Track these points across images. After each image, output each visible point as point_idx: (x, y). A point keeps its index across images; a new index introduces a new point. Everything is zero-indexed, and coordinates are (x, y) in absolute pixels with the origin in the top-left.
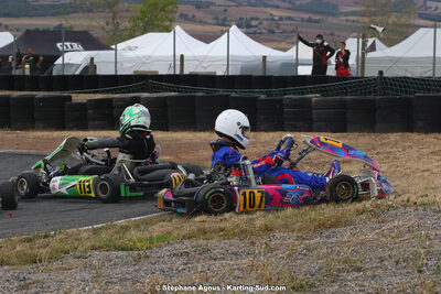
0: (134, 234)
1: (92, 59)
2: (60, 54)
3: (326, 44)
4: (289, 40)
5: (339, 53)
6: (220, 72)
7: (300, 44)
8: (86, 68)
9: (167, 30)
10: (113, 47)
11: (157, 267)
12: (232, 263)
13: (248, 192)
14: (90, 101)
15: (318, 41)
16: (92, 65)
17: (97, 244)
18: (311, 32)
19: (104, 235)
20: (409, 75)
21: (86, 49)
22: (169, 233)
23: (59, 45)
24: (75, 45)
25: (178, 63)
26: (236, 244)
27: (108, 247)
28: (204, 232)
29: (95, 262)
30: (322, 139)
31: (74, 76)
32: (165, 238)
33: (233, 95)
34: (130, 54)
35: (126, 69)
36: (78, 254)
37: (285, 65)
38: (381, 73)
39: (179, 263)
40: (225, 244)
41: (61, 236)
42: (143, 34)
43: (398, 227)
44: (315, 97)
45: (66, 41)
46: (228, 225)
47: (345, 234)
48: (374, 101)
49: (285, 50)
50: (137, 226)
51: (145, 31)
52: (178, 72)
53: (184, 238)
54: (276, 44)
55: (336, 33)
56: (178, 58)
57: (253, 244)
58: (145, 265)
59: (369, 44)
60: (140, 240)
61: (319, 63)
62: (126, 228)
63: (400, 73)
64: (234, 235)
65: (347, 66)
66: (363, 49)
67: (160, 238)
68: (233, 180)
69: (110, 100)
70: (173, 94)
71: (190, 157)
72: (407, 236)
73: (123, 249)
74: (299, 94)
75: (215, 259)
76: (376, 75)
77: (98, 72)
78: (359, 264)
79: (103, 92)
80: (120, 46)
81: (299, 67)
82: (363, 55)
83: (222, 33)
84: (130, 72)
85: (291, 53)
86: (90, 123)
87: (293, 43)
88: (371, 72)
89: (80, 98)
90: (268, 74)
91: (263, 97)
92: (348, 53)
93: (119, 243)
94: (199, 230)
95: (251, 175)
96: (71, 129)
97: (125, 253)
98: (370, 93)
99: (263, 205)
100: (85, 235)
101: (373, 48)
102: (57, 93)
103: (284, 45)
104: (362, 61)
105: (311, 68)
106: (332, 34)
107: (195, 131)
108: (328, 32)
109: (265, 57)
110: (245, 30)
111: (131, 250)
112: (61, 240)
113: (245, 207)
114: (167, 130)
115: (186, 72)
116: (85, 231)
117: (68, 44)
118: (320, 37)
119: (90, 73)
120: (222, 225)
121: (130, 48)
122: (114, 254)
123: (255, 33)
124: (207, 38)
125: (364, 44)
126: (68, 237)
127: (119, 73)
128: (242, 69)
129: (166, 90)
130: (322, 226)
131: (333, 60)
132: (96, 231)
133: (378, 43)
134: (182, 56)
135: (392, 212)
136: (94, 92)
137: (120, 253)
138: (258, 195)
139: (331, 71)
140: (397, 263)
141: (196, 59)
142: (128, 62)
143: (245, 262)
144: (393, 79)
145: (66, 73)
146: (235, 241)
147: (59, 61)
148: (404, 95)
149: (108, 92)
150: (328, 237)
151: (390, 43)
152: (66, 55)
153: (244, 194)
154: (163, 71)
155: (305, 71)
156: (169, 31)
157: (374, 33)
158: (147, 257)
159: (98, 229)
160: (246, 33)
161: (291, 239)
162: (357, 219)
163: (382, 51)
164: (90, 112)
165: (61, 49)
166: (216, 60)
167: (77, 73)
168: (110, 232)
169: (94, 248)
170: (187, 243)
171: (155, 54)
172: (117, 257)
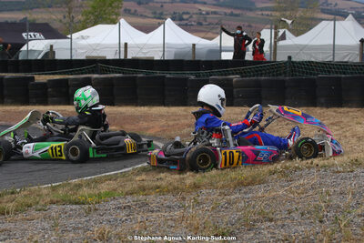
0: (85, 191)
1: (52, 46)
2: (25, 42)
3: (244, 34)
4: (214, 31)
5: (256, 42)
6: (158, 57)
7: (224, 34)
8: (46, 54)
9: (114, 22)
10: (69, 36)
11: (105, 218)
12: (166, 214)
13: (228, 152)
14: (49, 81)
15: (238, 32)
16: (51, 51)
17: (55, 199)
18: (232, 24)
19: (60, 192)
20: (313, 60)
21: (47, 38)
22: (115, 190)
23: (24, 35)
24: (38, 35)
25: (123, 49)
26: (170, 199)
27: (64, 202)
28: (143, 189)
29: (53, 214)
30: (286, 109)
31: (36, 60)
32: (111, 195)
33: (168, 76)
34: (83, 42)
35: (80, 55)
36: (39, 207)
37: (211, 51)
38: (290, 58)
39: (123, 215)
40: (160, 199)
41: (26, 193)
42: (93, 25)
43: (303, 185)
44: (235, 78)
45: (30, 31)
46: (164, 183)
47: (260, 191)
48: (284, 81)
49: (211, 39)
50: (88, 184)
51: (95, 23)
52: (122, 57)
53: (127, 194)
54: (203, 34)
55: (253, 25)
56: (123, 45)
57: (184, 199)
58: (95, 216)
59: (280, 34)
60: (90, 196)
61: (239, 49)
62: (79, 186)
63: (306, 58)
64: (168, 191)
65: (262, 52)
66: (275, 38)
67: (107, 194)
68: (214, 142)
69: (67, 80)
70: (118, 75)
71: (133, 127)
72: (311, 193)
73: (76, 203)
74: (222, 75)
75: (152, 212)
76: (286, 59)
77: (57, 57)
78: (271, 216)
79: (60, 74)
80: (75, 35)
81: (223, 53)
82: (275, 43)
83: (159, 25)
84: (83, 57)
85: (216, 42)
86: (50, 99)
87: (218, 33)
88: (281, 57)
89: (41, 78)
90: (196, 59)
91: (193, 77)
92: (263, 41)
93: (73, 198)
94: (140, 188)
95: (230, 138)
96: (34, 104)
97: (78, 206)
98: (280, 74)
99: (240, 162)
100: (45, 191)
101: (283, 38)
102: (22, 75)
103: (210, 35)
104: (274, 48)
105: (232, 54)
106: (250, 26)
107: (137, 106)
108: (247, 24)
109: (194, 45)
110: (178, 22)
111: (84, 204)
112: (25, 196)
113: (225, 164)
114: (114, 105)
115: (129, 57)
116: (45, 189)
117: (32, 34)
118: (239, 28)
119: (50, 58)
120: (158, 183)
121: (83, 38)
122: (69, 207)
123: (186, 25)
124: (147, 29)
125: (276, 34)
126: (31, 193)
127: (74, 58)
128: (175, 54)
129: (113, 72)
130: (241, 184)
131: (250, 47)
132: (54, 189)
133: (288, 33)
134: (126, 44)
135: (298, 173)
136: (53, 74)
137: (74, 207)
138: (236, 155)
139: (249, 56)
140: (302, 214)
141: (137, 46)
142: (82, 48)
143: (177, 213)
144: (299, 63)
145: (30, 58)
146: (169, 196)
147: (24, 48)
148: (309, 76)
149: (65, 73)
150: (245, 193)
151: (297, 33)
152: (30, 43)
153: (225, 154)
154: (110, 56)
155: (228, 56)
156: (115, 23)
157: (285, 25)
158: (96, 210)
159: (55, 186)
160: (179, 25)
161: (215, 195)
162: (270, 178)
163: (291, 40)
164: (50, 90)
165: (26, 37)
166: (154, 47)
167: (39, 58)
168: (66, 189)
169: (52, 202)
170: (129, 198)
171: (104, 42)
172: (72, 210)
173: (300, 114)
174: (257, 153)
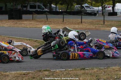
13: (73, 53)
30: (100, 40)
95: (76, 49)
113: (72, 58)
153: (72, 54)
173: (105, 42)
174: (84, 54)
